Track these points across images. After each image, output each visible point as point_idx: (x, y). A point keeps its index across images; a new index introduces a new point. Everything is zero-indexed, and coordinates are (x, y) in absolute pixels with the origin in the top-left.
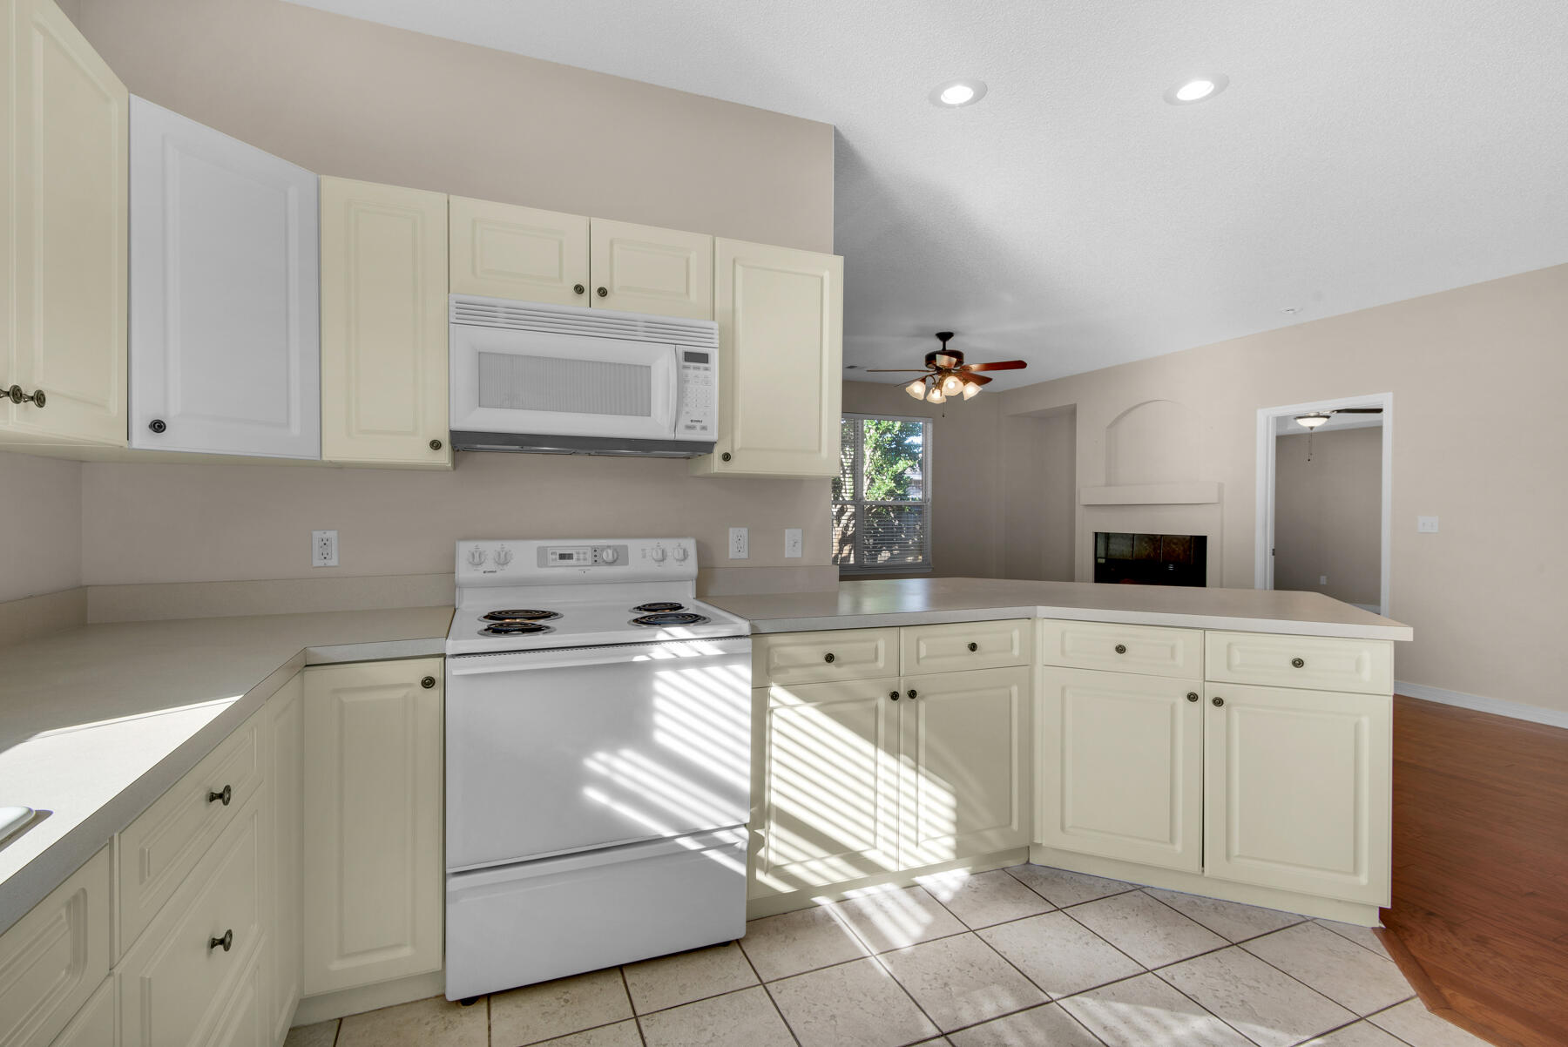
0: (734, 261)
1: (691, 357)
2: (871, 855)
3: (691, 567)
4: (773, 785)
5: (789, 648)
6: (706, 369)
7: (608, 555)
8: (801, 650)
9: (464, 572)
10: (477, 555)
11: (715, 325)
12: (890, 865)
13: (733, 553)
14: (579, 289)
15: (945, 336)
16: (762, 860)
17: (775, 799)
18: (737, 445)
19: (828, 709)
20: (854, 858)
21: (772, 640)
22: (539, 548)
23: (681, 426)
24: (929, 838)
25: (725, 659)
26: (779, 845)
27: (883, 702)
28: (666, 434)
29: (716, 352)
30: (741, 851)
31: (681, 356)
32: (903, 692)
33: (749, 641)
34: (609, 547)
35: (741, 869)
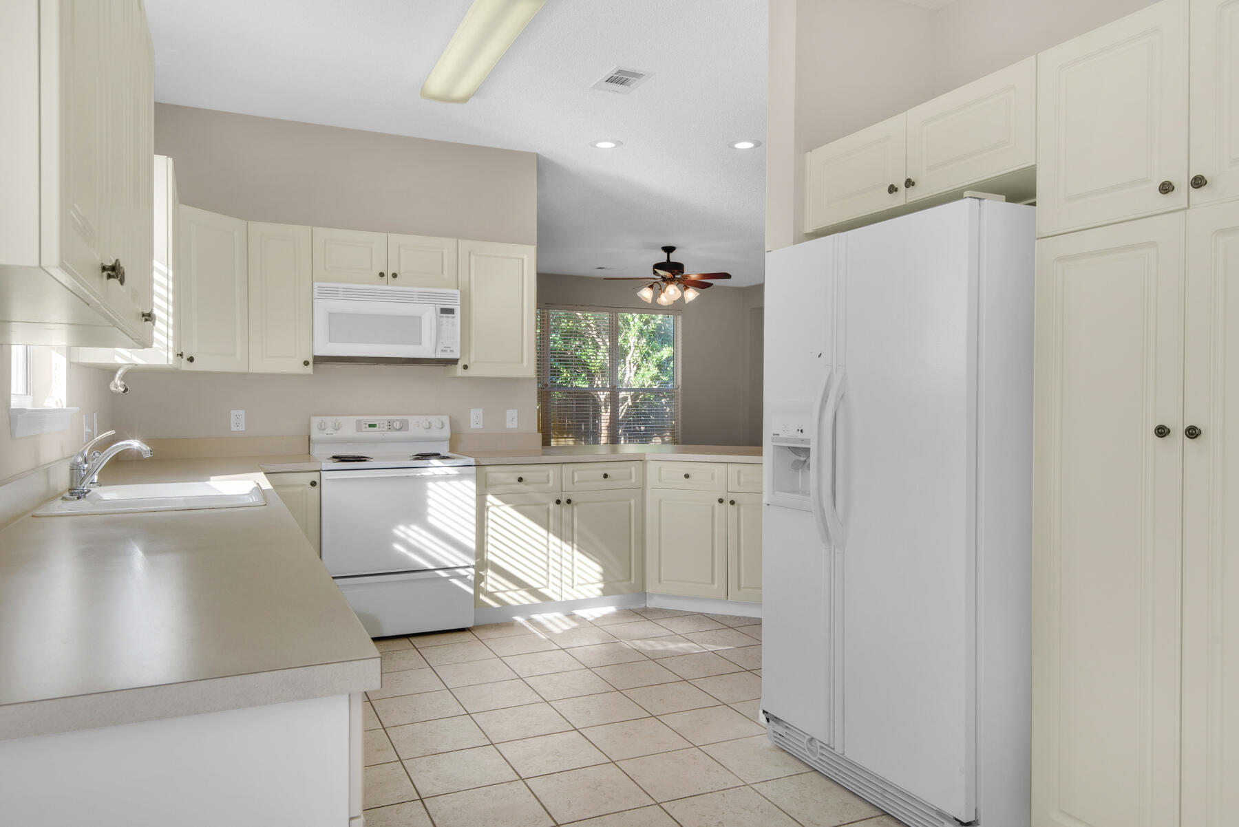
0: (470, 253)
1: (444, 311)
2: (543, 591)
3: (446, 433)
4: (489, 549)
5: (495, 474)
6: (453, 317)
7: (397, 425)
8: (505, 475)
9: (316, 434)
10: (323, 425)
11: (458, 292)
12: (556, 598)
13: (473, 425)
14: (382, 275)
15: (669, 250)
16: (483, 589)
17: (490, 557)
18: (472, 360)
19: (517, 507)
20: (534, 592)
21: (489, 469)
22: (357, 421)
23: (439, 350)
24: (579, 584)
25: (460, 477)
26: (492, 581)
27: (552, 506)
28: (431, 355)
29: (459, 307)
30: (470, 581)
31: (439, 311)
32: (564, 500)
33: (475, 468)
34: (398, 420)
35: (471, 591)
